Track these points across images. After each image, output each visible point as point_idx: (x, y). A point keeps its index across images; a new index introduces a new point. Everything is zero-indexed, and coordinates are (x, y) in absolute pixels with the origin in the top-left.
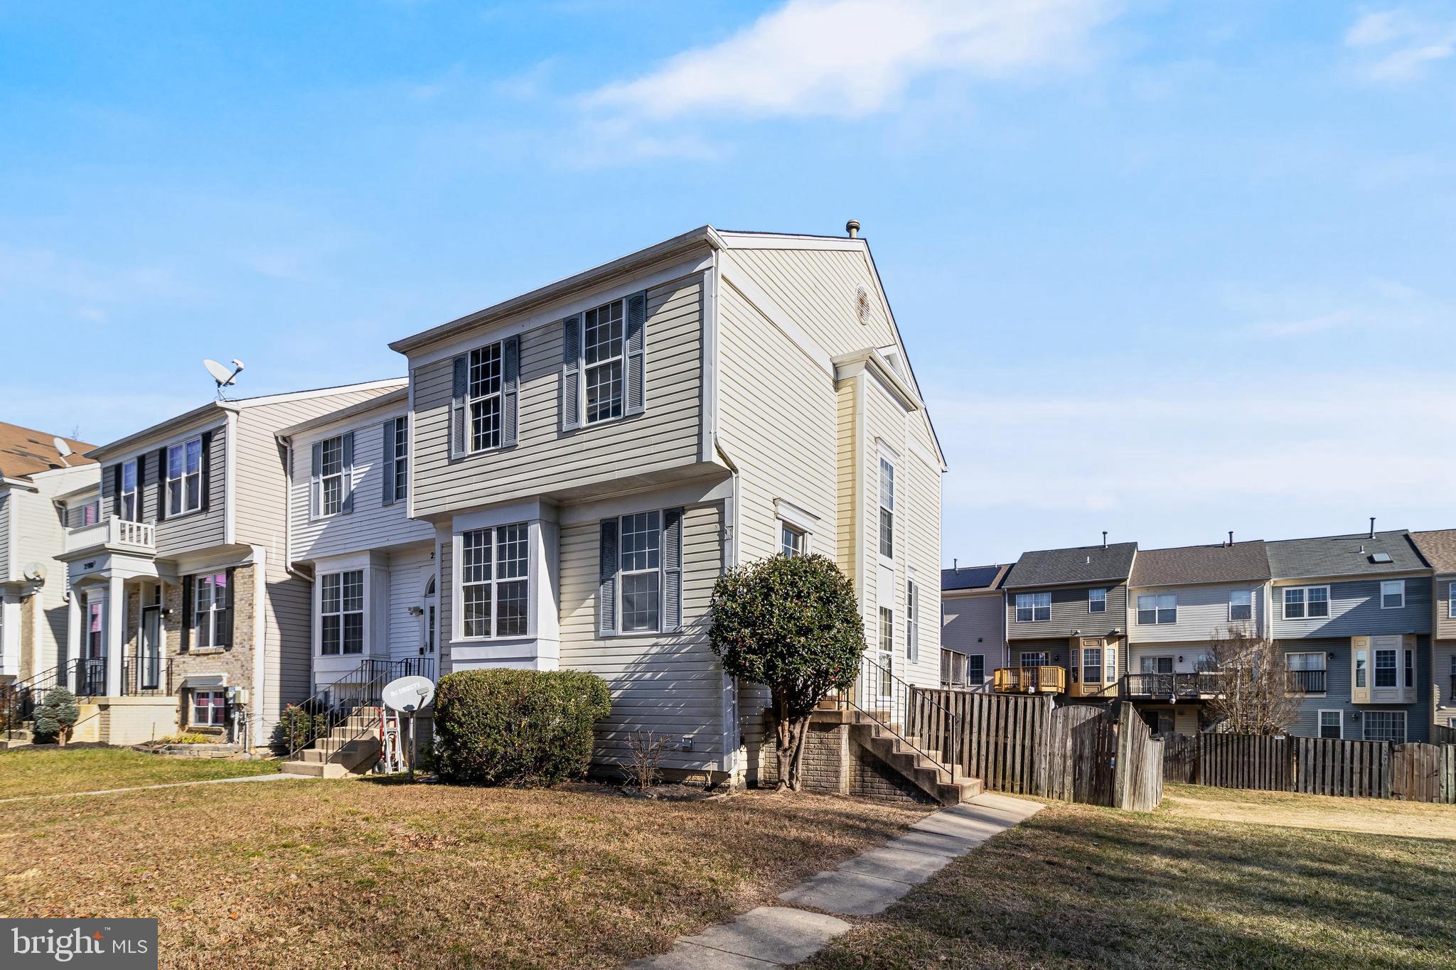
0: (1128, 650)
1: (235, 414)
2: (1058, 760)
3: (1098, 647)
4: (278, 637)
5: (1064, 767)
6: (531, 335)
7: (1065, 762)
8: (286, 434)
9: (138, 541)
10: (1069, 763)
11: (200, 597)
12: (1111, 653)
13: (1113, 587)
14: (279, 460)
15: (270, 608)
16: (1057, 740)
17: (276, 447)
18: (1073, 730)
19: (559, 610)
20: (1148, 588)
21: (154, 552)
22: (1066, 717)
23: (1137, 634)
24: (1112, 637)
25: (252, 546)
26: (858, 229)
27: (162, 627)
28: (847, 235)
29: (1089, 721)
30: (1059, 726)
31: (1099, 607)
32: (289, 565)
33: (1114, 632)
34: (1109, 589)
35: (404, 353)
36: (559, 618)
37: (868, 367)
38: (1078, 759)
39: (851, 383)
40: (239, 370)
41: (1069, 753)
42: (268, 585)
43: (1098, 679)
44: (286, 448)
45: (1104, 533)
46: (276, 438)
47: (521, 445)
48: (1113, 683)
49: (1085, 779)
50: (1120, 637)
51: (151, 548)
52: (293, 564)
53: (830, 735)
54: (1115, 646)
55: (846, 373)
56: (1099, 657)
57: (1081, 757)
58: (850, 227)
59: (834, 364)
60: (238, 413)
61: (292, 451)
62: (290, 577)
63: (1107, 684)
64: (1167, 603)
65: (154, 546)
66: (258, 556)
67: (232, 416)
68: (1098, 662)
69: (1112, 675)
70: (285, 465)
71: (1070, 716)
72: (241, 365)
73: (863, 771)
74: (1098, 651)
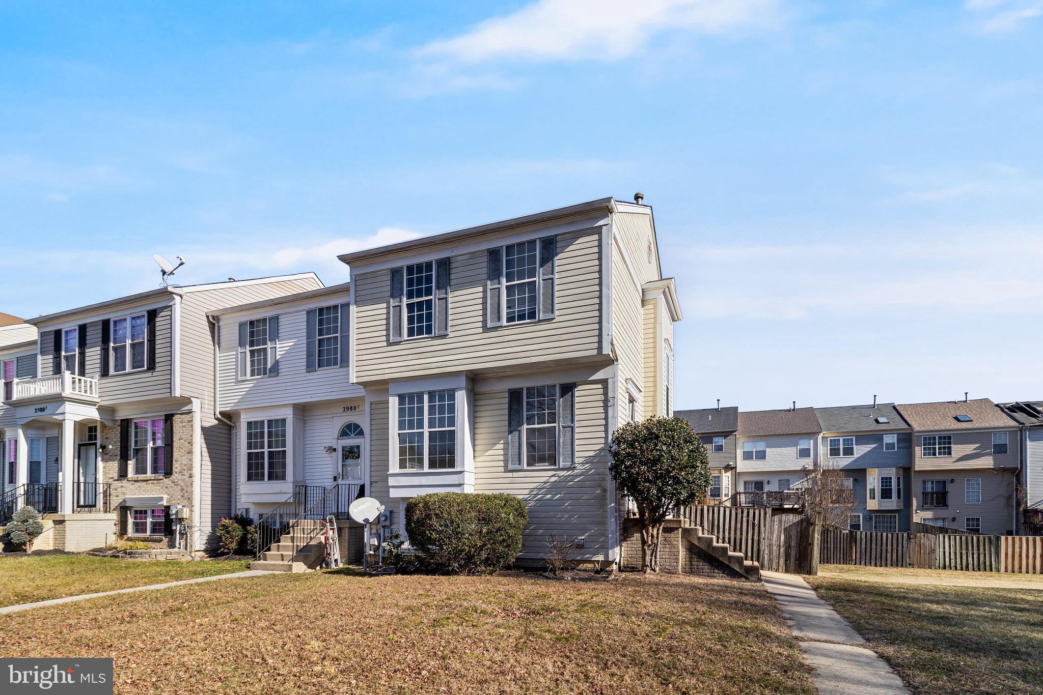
0: (737, 476)
1: (180, 297)
2: (775, 548)
3: (719, 475)
4: (210, 468)
5: (779, 553)
6: (459, 258)
7: (779, 549)
8: (215, 314)
9: (86, 392)
10: (782, 550)
11: (136, 436)
12: (726, 479)
13: (728, 436)
14: (209, 333)
15: (204, 445)
16: (775, 536)
17: (207, 324)
18: (785, 529)
19: (474, 451)
20: (749, 437)
21: (98, 400)
22: (780, 521)
23: (742, 466)
24: (728, 468)
25: (192, 399)
26: (642, 198)
27: (99, 459)
28: (635, 202)
29: (795, 523)
30: (776, 527)
31: (719, 448)
32: (217, 413)
33: (729, 465)
34: (725, 437)
35: (347, 263)
36: (474, 457)
37: (664, 293)
38: (788, 547)
39: (653, 302)
40: (182, 264)
41: (782, 544)
42: (203, 429)
43: (719, 496)
44: (214, 324)
45: (718, 400)
46: (208, 317)
47: (451, 335)
48: (728, 498)
49: (793, 560)
50: (732, 468)
51: (95, 397)
52: (221, 413)
53: (672, 535)
54: (729, 474)
55: (648, 296)
56: (719, 481)
57: (790, 546)
58: (637, 197)
59: (642, 290)
60: (181, 296)
61: (219, 327)
62: (217, 422)
63: (724, 499)
64: (760, 446)
65: (97, 396)
66: (196, 405)
67: (177, 298)
68: (719, 485)
69: (727, 492)
70: (213, 337)
71: (783, 521)
72: (183, 260)
73: (691, 558)
74: (719, 477)
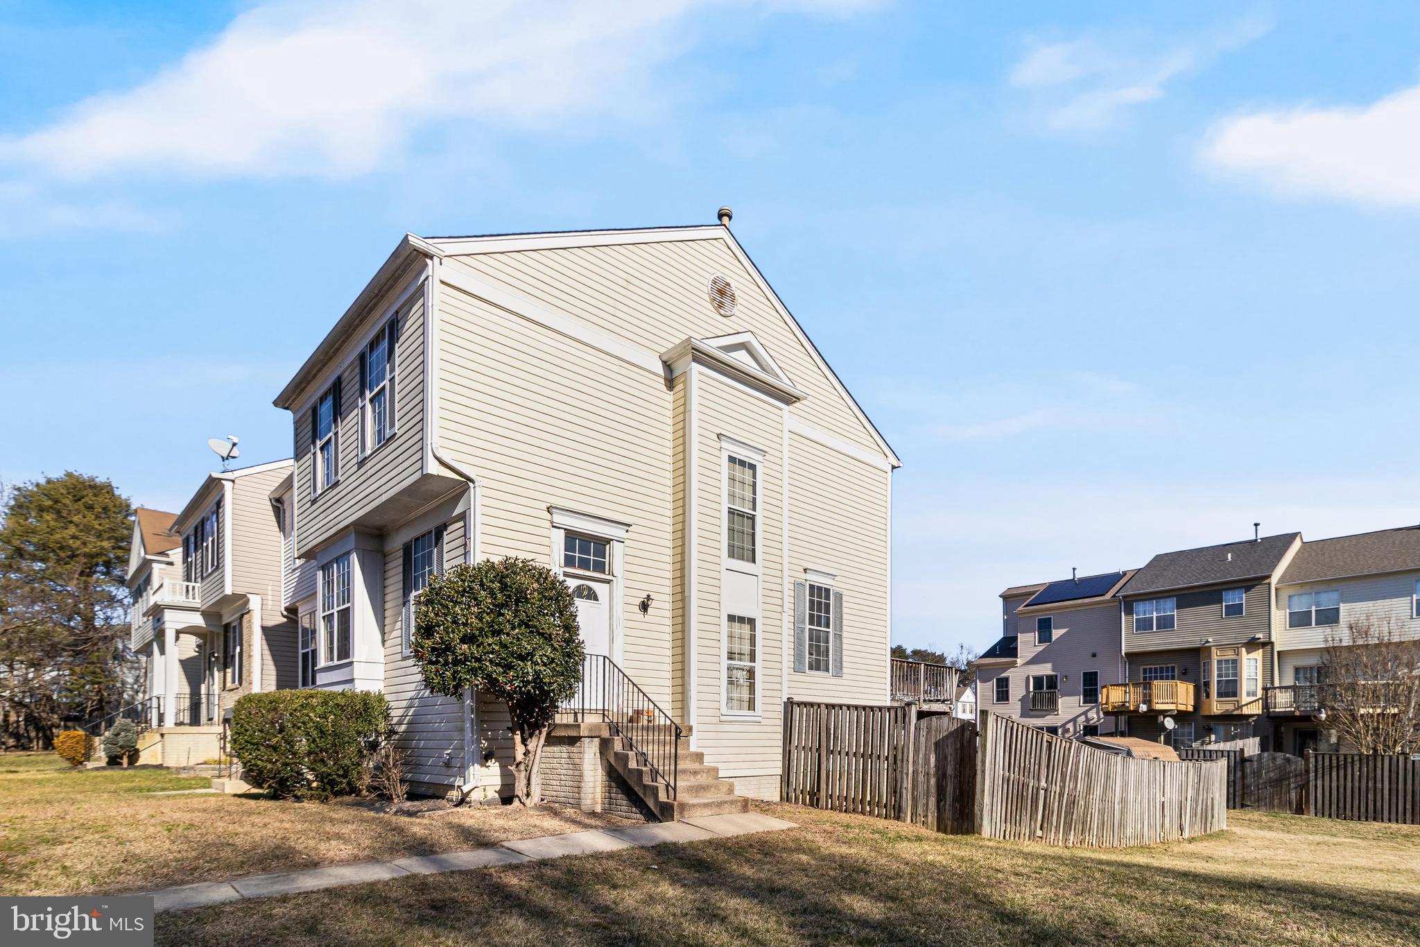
0: (1274, 658)
1: (231, 483)
2: (921, 778)
3: (1234, 657)
4: (274, 673)
5: (928, 787)
6: (346, 374)
7: (928, 781)
8: (277, 495)
9: (194, 599)
10: (933, 781)
12: (1251, 663)
13: (1253, 586)
14: (274, 519)
15: (266, 647)
16: (921, 756)
17: (271, 508)
18: (937, 744)
19: (383, 633)
20: (1302, 585)
21: (199, 606)
22: (929, 729)
23: (1286, 640)
24: (1252, 645)
25: (248, 595)
27: (215, 669)
29: (951, 733)
30: (923, 740)
31: (1235, 610)
32: (283, 609)
33: (1254, 639)
34: (1248, 589)
35: (287, 408)
36: (384, 642)
37: (696, 360)
38: (941, 776)
39: (683, 378)
40: (234, 445)
41: (932, 771)
42: (264, 629)
43: (1235, 694)
44: (279, 508)
45: (1256, 525)
46: (270, 500)
47: (342, 479)
48: (1255, 698)
49: (949, 800)
50: (1264, 645)
51: (197, 603)
52: (286, 609)
53: (574, 749)
54: (1258, 654)
55: (676, 370)
56: (1235, 668)
57: (944, 775)
59: (664, 364)
60: (233, 481)
61: (284, 510)
62: (285, 620)
63: (1245, 699)
64: (1328, 600)
65: (199, 601)
66: (254, 603)
67: (228, 485)
68: (1235, 675)
69: (1253, 688)
70: (279, 522)
71: (934, 728)
72: (236, 440)
73: (610, 786)
74: (1235, 662)
